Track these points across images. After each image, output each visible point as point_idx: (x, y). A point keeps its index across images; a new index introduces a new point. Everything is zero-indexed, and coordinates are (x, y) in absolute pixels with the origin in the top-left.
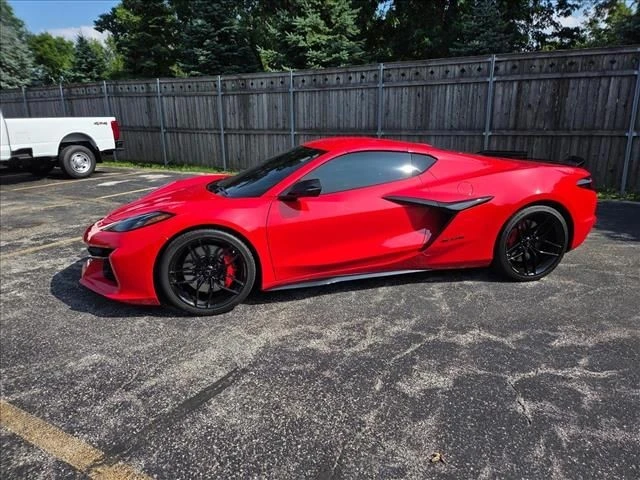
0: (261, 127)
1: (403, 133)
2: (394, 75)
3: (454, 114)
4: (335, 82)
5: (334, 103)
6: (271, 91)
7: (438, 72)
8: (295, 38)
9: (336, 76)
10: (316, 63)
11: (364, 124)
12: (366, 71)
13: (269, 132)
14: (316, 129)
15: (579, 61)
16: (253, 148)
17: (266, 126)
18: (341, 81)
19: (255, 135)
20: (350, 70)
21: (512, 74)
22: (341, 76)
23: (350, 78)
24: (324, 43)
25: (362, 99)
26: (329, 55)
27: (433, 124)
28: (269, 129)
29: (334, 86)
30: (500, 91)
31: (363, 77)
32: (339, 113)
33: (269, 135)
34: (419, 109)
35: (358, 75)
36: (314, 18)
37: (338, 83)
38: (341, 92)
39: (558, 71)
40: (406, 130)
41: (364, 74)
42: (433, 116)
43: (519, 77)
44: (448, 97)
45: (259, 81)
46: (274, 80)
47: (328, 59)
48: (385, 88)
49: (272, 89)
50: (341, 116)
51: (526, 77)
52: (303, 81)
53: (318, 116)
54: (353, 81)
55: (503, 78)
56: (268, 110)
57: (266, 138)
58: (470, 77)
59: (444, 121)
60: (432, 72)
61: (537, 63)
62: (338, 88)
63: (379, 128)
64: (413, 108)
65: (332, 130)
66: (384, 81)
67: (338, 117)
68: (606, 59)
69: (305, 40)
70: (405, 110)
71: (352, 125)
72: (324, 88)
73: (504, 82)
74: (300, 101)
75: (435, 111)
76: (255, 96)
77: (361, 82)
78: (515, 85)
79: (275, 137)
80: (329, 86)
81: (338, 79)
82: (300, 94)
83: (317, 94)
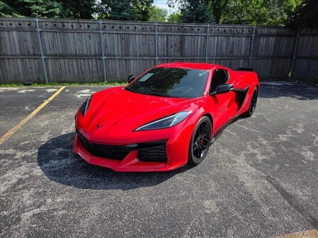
0: (14, 53)
1: (117, 58)
2: (108, 27)
3: (141, 49)
4: (70, 27)
5: (72, 40)
6: (20, 29)
7: (131, 27)
9: (71, 24)
10: (39, 14)
11: (92, 52)
12: (91, 23)
13: (22, 57)
14: (61, 55)
15: (188, 28)
16: (8, 68)
17: (18, 53)
18: (75, 27)
19: (9, 59)
20: (80, 21)
21: (164, 32)
22: (74, 25)
23: (81, 26)
25: (90, 39)
26: (46, 10)
27: (131, 53)
28: (21, 55)
29: (70, 30)
30: (160, 39)
31: (89, 26)
32: (75, 45)
33: (21, 59)
34: (123, 46)
35: (86, 25)
37: (73, 29)
38: (75, 34)
39: (181, 32)
40: (118, 56)
41: (90, 25)
42: (131, 50)
43: (167, 33)
44: (137, 41)
45: (9, 23)
46: (22, 23)
47: (47, 12)
48: (103, 33)
49: (21, 28)
50: (77, 48)
51: (170, 34)
52: (46, 25)
53: (60, 47)
54: (83, 28)
55: (161, 33)
56: (19, 42)
57: (19, 61)
58: (146, 31)
59: (136, 52)
60: (128, 28)
61: (173, 27)
62: (73, 31)
63: (103, 55)
64: (120, 45)
65: (71, 55)
66: (102, 30)
67: (75, 48)
68: (197, 28)
70: (116, 46)
71: (85, 53)
72: (63, 30)
73: (161, 35)
74: (45, 38)
75: (131, 47)
76: (6, 33)
77: (88, 29)
78: (166, 37)
79: (27, 60)
80: (66, 29)
81: (72, 26)
82: (45, 33)
83: (58, 34)
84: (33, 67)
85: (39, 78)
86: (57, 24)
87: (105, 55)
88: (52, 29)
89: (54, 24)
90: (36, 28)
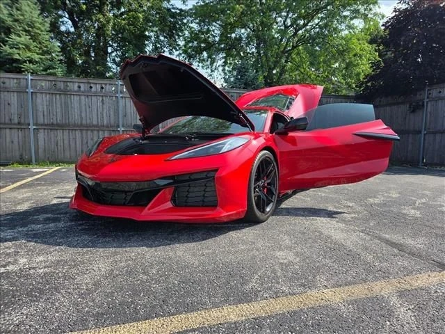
4: (76, 88)
5: (76, 105)
6: (2, 88)
8: (9, 51)
9: (77, 84)
11: (105, 122)
12: (106, 84)
14: (58, 125)
18: (82, 89)
20: (91, 81)
22: (82, 85)
23: (91, 87)
24: (37, 60)
25: (103, 104)
29: (75, 92)
31: (102, 88)
32: (81, 112)
35: (99, 87)
36: (24, 39)
37: (79, 91)
38: (83, 97)
41: (104, 86)
46: (6, 80)
48: (122, 97)
49: (6, 88)
50: (83, 115)
53: (59, 114)
54: (93, 90)
62: (79, 93)
63: (121, 126)
65: (74, 125)
66: (121, 93)
67: (81, 116)
69: (19, 54)
71: (95, 123)
72: (66, 92)
74: (39, 101)
77: (101, 91)
79: (8, 131)
80: (70, 91)
81: (79, 87)
82: (38, 95)
83: (58, 96)
84: (16, 140)
85: (22, 155)
86: (58, 84)
87: (123, 126)
88: (49, 89)
89: (54, 83)
90: (27, 87)
